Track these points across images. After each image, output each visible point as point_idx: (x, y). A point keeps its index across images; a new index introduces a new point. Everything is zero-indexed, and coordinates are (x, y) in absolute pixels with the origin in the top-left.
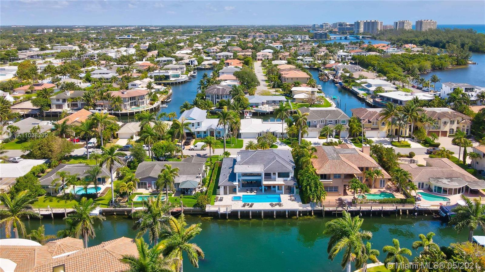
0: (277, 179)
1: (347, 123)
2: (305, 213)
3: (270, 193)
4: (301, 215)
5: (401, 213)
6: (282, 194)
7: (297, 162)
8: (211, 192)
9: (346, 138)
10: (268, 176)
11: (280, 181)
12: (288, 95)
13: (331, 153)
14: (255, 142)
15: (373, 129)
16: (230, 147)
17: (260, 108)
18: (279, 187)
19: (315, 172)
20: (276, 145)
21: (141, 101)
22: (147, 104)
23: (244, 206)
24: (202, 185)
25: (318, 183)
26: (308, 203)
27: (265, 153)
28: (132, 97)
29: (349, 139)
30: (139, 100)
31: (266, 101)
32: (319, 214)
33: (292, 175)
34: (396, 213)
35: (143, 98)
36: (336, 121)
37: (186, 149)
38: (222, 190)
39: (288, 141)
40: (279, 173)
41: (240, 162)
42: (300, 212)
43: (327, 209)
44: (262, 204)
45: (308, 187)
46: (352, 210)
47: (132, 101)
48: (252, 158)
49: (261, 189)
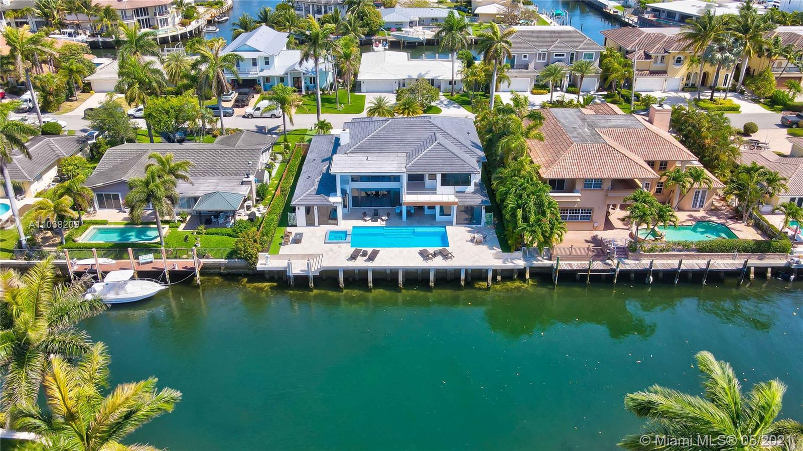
0: (440, 188)
1: (595, 60)
2: (508, 275)
3: (421, 224)
4: (499, 278)
5: (752, 276)
6: (451, 223)
7: (489, 146)
8: (273, 220)
9: (592, 93)
10: (416, 181)
11: (445, 195)
12: (462, 8)
13: (575, 126)
14: (391, 100)
15: (653, 73)
16: (336, 111)
17: (406, 32)
18: (445, 209)
19: (538, 173)
20: (439, 106)
21: (162, 17)
22: (174, 25)
23: (353, 257)
24: (257, 201)
25: (546, 204)
26: (517, 250)
27: (412, 125)
28: (141, 9)
29: (599, 95)
30: (155, 15)
31: (417, 19)
32: (543, 276)
33: (476, 178)
34: (740, 274)
35: (164, 11)
36: (572, 54)
37: (238, 116)
38: (300, 215)
39: (465, 98)
40: (443, 176)
41: (349, 146)
42: (495, 272)
43: (564, 265)
44: (401, 252)
45: (520, 213)
46: (628, 268)
47: (141, 18)
48: (377, 137)
49: (398, 211)
